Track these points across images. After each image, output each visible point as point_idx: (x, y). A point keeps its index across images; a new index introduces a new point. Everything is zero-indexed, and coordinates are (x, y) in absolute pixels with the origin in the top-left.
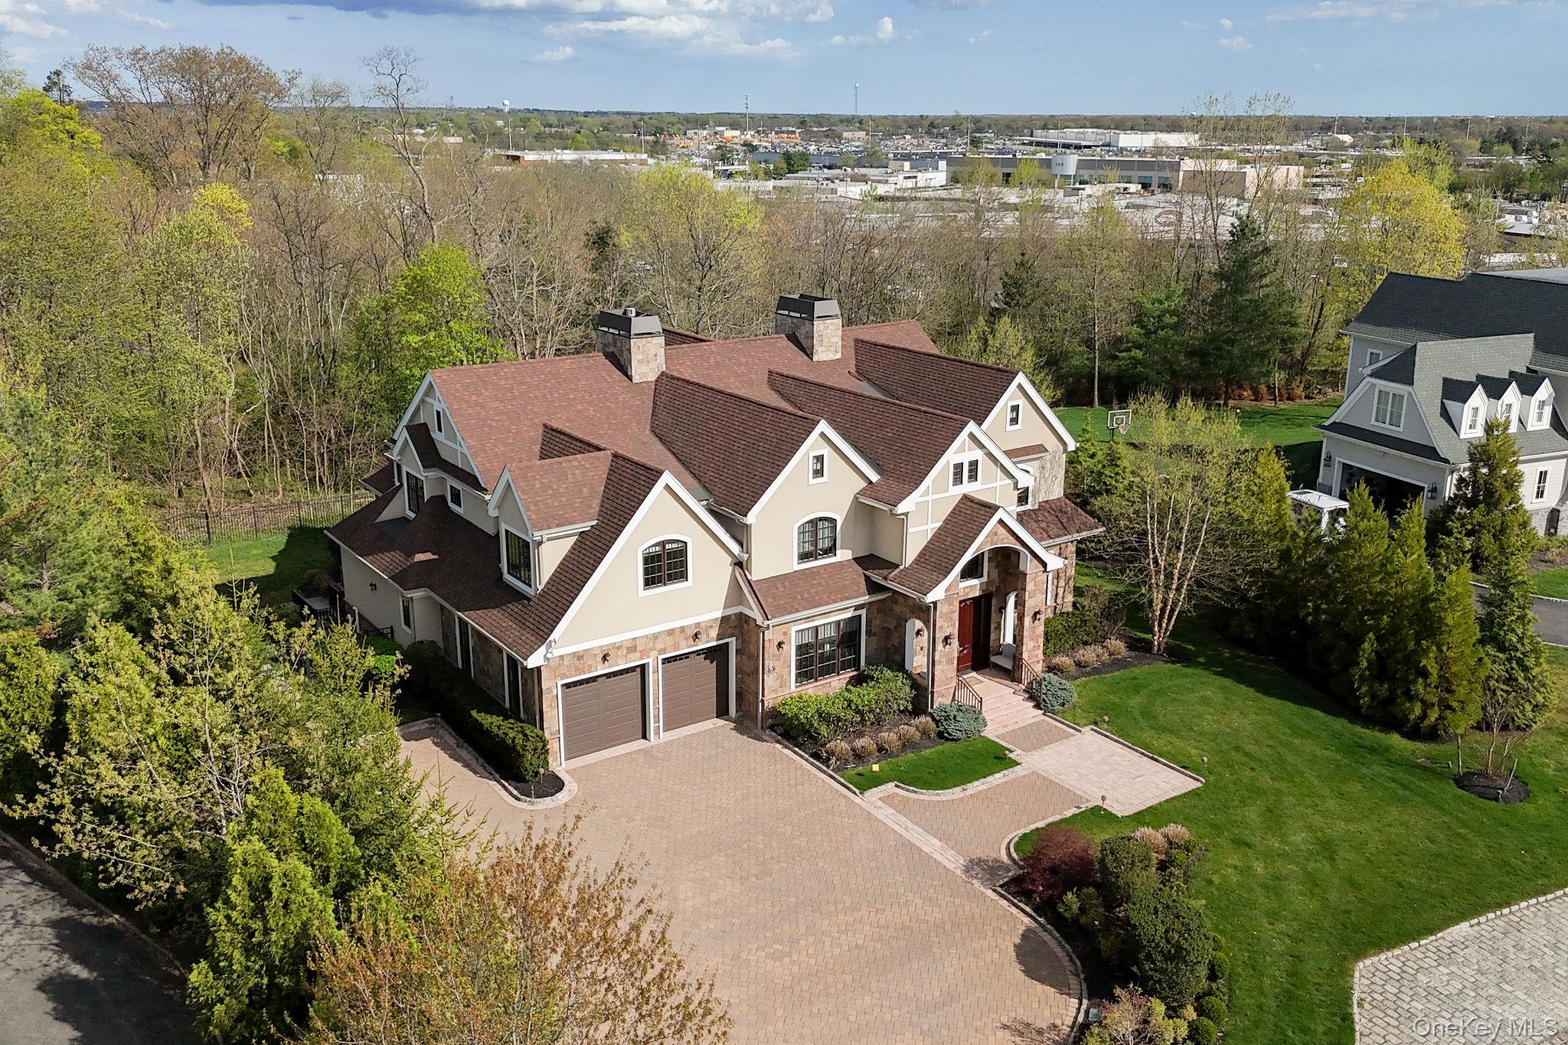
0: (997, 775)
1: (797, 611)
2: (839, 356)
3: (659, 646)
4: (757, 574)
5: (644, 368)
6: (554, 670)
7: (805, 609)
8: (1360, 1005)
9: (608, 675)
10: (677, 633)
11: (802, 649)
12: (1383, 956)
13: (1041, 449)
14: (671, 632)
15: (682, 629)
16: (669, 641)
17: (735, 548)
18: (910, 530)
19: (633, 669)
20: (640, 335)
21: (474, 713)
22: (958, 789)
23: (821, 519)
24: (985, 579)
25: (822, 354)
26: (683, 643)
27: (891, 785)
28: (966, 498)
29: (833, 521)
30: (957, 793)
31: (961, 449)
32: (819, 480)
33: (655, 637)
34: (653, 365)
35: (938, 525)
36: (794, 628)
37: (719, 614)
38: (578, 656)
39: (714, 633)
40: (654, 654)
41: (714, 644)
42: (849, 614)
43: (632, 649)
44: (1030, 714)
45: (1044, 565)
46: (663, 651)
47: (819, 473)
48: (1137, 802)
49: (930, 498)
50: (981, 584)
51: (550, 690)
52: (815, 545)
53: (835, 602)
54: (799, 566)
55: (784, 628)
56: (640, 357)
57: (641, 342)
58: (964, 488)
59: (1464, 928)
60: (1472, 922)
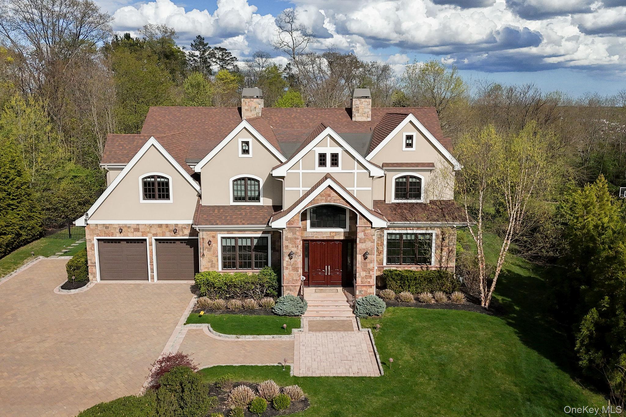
2: (369, 119)
3: (154, 231)
4: (204, 203)
5: (248, 114)
6: (92, 230)
9: (128, 241)
10: (164, 227)
13: (432, 165)
14: (160, 226)
15: (167, 226)
16: (159, 230)
17: (198, 187)
18: (286, 189)
19: (137, 240)
22: (234, 336)
23: (250, 179)
24: (347, 230)
25: (357, 117)
26: (168, 233)
27: (207, 325)
29: (258, 181)
30: (232, 338)
31: (323, 144)
32: (246, 156)
33: (151, 226)
34: (254, 112)
35: (308, 189)
36: (219, 236)
37: (190, 222)
38: (107, 227)
39: (187, 231)
40: (150, 235)
41: (187, 238)
42: (259, 235)
43: (137, 229)
45: (371, 223)
46: (154, 235)
47: (246, 152)
49: (301, 171)
50: (345, 232)
51: (90, 241)
52: (246, 193)
53: (244, 224)
54: (232, 203)
55: (213, 233)
56: (247, 108)
57: (247, 100)
58: (328, 169)
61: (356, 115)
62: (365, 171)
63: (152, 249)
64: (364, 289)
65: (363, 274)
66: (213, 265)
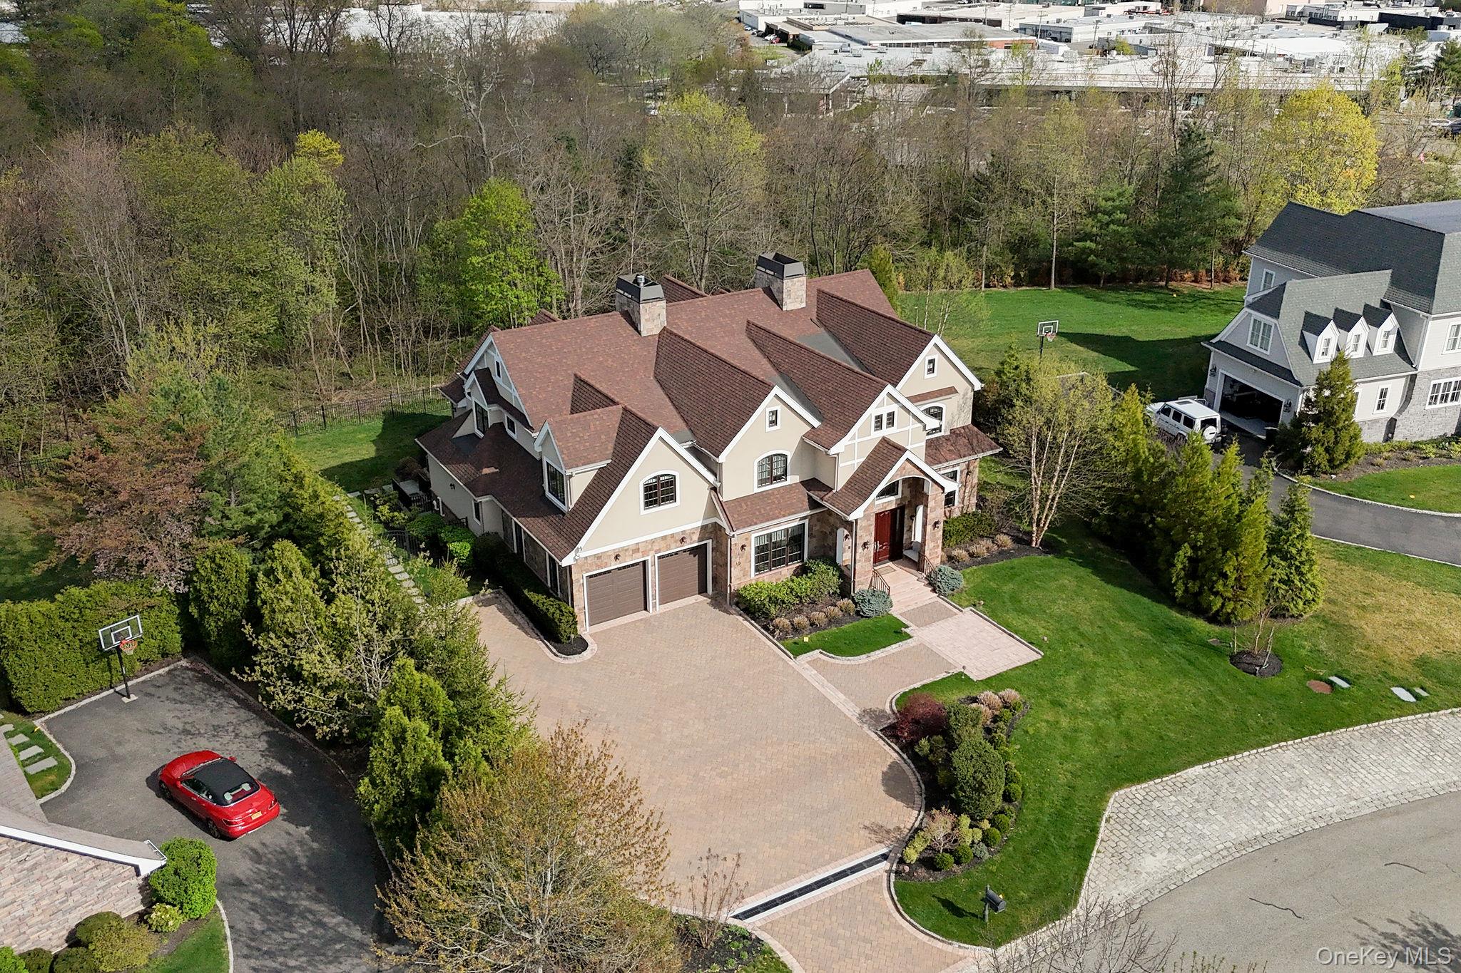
0: (894, 646)
1: (756, 524)
2: (804, 305)
3: (656, 548)
4: (727, 496)
5: (650, 325)
6: (581, 566)
7: (762, 522)
8: (1107, 821)
9: (619, 569)
10: (669, 538)
11: (760, 549)
12: (1133, 788)
13: (953, 390)
14: (664, 538)
15: (672, 536)
16: (663, 544)
17: (711, 478)
18: (841, 465)
19: (637, 564)
20: (647, 300)
21: (526, 592)
22: (864, 656)
23: (776, 455)
24: (899, 496)
25: (789, 305)
26: (673, 545)
27: (817, 651)
28: (885, 441)
29: (785, 456)
30: (862, 659)
31: (881, 404)
32: (773, 428)
33: (653, 541)
34: (657, 322)
35: (863, 460)
36: (754, 535)
37: (700, 524)
38: (598, 557)
39: (696, 537)
40: (652, 553)
41: (696, 544)
42: (795, 524)
43: (636, 550)
44: (928, 596)
45: (943, 488)
46: (659, 551)
47: (774, 423)
48: (990, 669)
49: (857, 440)
50: (897, 500)
51: (578, 580)
52: (771, 474)
53: (784, 516)
54: (757, 490)
55: (746, 536)
56: (647, 317)
57: (647, 306)
58: (883, 432)
59: (1198, 769)
60: (1205, 765)
61: (788, 301)
62: (919, 425)
63: (654, 571)
65: (932, 545)
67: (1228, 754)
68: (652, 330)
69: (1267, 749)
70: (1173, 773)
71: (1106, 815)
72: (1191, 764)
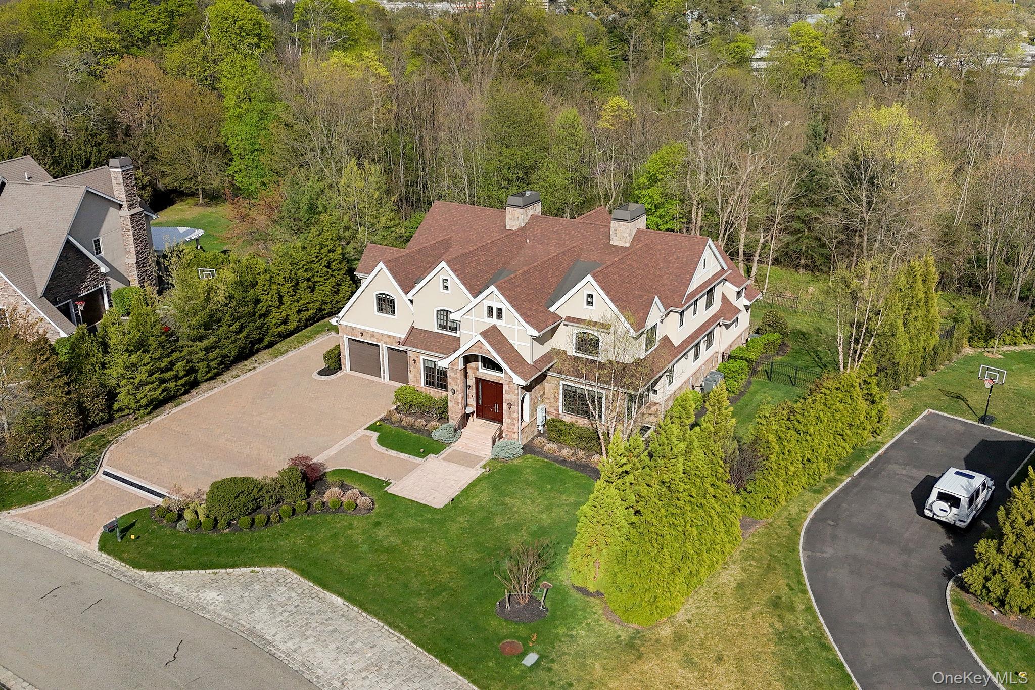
3: (384, 340)
4: (416, 324)
5: (512, 223)
6: (343, 329)
7: (422, 349)
8: (253, 571)
10: (392, 338)
13: (609, 327)
14: (389, 336)
15: (394, 337)
16: (388, 340)
19: (373, 344)
25: (615, 241)
26: (394, 344)
28: (494, 327)
31: (491, 298)
32: (445, 291)
33: (383, 335)
36: (422, 357)
38: (353, 329)
40: (382, 342)
43: (373, 335)
46: (386, 343)
47: (446, 288)
49: (473, 318)
51: (342, 338)
52: (447, 323)
54: (435, 329)
55: (417, 355)
57: (511, 209)
58: (494, 321)
59: (339, 601)
60: (345, 603)
61: (614, 238)
62: (524, 329)
63: (384, 355)
64: (509, 433)
65: (509, 421)
66: (418, 381)
67: (365, 610)
68: (513, 226)
69: (391, 631)
70: (323, 588)
71: (257, 569)
72: (340, 594)
